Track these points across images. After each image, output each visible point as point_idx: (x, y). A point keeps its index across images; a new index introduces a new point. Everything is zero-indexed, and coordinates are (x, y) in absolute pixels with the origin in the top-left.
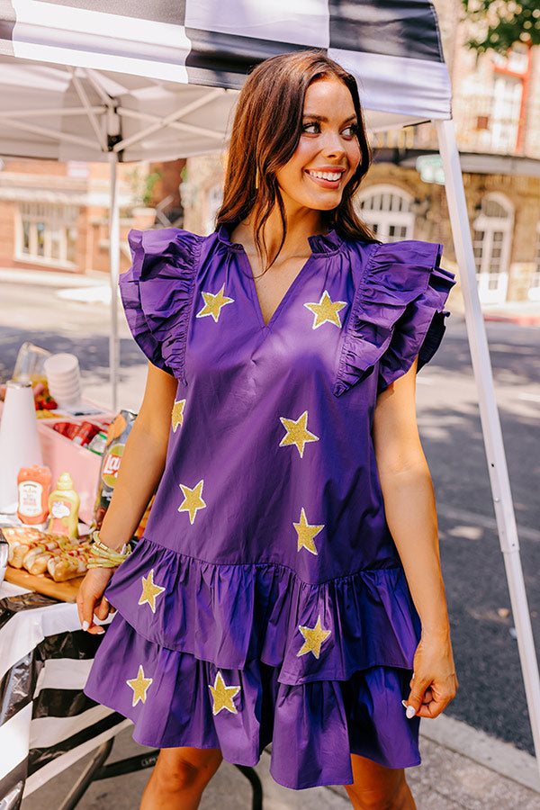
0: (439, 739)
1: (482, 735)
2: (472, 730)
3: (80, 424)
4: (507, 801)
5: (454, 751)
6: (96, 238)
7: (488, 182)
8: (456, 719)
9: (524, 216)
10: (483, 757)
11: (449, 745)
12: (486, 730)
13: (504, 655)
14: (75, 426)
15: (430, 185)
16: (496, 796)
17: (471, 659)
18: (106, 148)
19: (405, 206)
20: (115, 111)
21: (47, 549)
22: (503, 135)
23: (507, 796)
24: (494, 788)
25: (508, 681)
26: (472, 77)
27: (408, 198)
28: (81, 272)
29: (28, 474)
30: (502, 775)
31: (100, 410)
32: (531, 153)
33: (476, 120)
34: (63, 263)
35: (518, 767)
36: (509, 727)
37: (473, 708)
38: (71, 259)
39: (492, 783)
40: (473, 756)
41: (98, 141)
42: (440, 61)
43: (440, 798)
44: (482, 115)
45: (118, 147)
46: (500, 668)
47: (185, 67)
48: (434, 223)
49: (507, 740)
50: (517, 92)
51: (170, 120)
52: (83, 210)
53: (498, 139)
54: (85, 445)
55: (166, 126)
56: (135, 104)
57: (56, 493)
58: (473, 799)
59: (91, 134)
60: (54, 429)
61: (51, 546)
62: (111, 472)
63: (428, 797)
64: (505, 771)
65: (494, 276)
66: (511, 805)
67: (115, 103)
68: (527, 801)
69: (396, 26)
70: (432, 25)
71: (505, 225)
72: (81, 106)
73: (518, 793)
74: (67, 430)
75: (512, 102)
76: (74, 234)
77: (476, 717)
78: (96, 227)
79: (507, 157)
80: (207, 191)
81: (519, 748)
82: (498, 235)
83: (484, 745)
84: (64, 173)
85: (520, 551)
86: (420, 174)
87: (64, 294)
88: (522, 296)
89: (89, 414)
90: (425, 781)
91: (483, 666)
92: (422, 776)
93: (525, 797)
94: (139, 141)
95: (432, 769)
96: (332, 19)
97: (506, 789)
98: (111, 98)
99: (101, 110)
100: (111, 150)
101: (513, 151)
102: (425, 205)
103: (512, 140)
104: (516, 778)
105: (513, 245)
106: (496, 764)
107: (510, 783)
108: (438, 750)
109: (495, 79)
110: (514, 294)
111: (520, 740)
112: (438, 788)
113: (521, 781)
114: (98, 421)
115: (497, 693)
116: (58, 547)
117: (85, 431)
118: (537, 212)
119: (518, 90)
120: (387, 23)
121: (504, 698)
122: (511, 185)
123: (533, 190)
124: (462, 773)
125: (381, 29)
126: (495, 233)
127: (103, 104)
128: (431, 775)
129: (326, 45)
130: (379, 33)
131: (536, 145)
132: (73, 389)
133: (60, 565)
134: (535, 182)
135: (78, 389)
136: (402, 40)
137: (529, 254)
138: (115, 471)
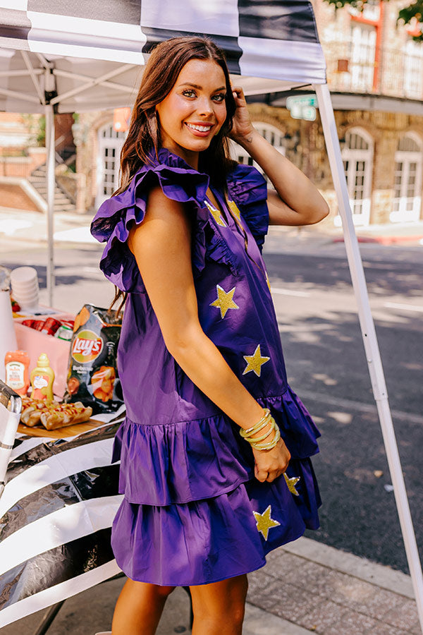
0: (332, 565)
1: (365, 561)
2: (357, 558)
3: (43, 320)
4: (386, 605)
5: (344, 573)
7: (350, 118)
8: (344, 551)
9: (383, 147)
10: (367, 576)
11: (340, 569)
12: (369, 557)
13: (380, 505)
14: (39, 322)
15: (299, 121)
16: (378, 602)
17: (354, 508)
18: (44, 101)
19: (277, 141)
20: (52, 72)
21: (37, 408)
22: (361, 76)
23: (387, 602)
24: (377, 596)
25: (384, 523)
26: (332, 26)
27: (279, 133)
29: (13, 357)
30: (382, 588)
32: (386, 92)
33: (337, 64)
35: (394, 582)
36: (386, 555)
37: (357, 543)
39: (375, 594)
40: (359, 576)
41: (38, 97)
42: (317, 42)
43: (335, 605)
44: (341, 58)
45: (53, 101)
46: (378, 514)
47: (141, 53)
48: (303, 156)
49: (385, 563)
50: (372, 38)
51: (100, 80)
53: (357, 80)
54: (52, 334)
55: (97, 84)
57: (37, 369)
58: (361, 604)
59: (33, 91)
60: (23, 324)
61: (40, 406)
62: (80, 351)
63: (326, 605)
64: (385, 585)
65: (358, 202)
66: (390, 607)
67: (51, 65)
68: (402, 605)
69: (285, 19)
70: (310, 17)
71: (367, 156)
72: (27, 69)
73: (395, 599)
74: (34, 324)
75: (368, 47)
77: (360, 549)
79: (364, 95)
80: (97, 130)
81: (395, 569)
82: (360, 165)
83: (367, 568)
85: (388, 399)
86: (290, 111)
88: (384, 219)
89: (46, 314)
90: (322, 595)
91: (363, 513)
92: (320, 591)
93: (400, 602)
94: (73, 96)
95: (327, 586)
96: (241, 16)
97: (385, 597)
98: (48, 61)
99: (40, 71)
100: (48, 104)
101: (371, 91)
102: (295, 139)
103: (370, 81)
104: (392, 589)
105: (374, 173)
106: (377, 580)
107: (389, 593)
108: (331, 573)
109: (352, 28)
110: (376, 218)
111: (395, 563)
112: (333, 599)
113: (397, 591)
115: (376, 531)
116: (45, 407)
117: (49, 325)
118: (394, 143)
119: (373, 36)
120: (278, 17)
121: (381, 535)
122: (370, 119)
123: (391, 125)
124: (351, 588)
125: (274, 21)
126: (358, 163)
127: (42, 66)
128: (327, 590)
129: (236, 34)
130: (273, 24)
131: (390, 84)
132: (33, 295)
133: (50, 417)
134: (391, 117)
135: (37, 295)
136: (289, 29)
137: (389, 181)
138: (82, 351)
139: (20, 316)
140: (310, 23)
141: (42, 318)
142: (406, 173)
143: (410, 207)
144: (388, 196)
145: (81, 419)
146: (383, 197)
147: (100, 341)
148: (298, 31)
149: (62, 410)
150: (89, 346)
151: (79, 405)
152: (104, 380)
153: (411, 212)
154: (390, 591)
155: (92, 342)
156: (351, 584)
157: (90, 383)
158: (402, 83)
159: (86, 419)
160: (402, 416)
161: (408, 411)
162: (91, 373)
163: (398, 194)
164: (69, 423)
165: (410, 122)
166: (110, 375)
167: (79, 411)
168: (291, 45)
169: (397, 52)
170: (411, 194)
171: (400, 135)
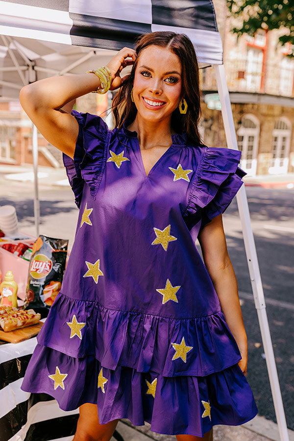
3: (17, 244)
6: (26, 145)
7: (245, 108)
9: (266, 126)
13: (258, 369)
14: (14, 246)
15: (213, 111)
20: (33, 69)
22: (253, 82)
25: (261, 382)
26: (235, 49)
28: (18, 165)
30: (258, 434)
31: (29, 237)
32: (268, 91)
33: (238, 74)
34: (8, 160)
35: (267, 429)
36: (262, 408)
38: (13, 157)
39: (253, 438)
42: (216, 31)
44: (241, 71)
46: (257, 375)
47: (69, 35)
48: (215, 132)
49: (261, 415)
50: (260, 58)
51: (64, 72)
52: (19, 129)
53: (250, 84)
54: (21, 256)
56: (44, 64)
57: (4, 282)
59: (20, 82)
60: (3, 247)
61: (2, 312)
62: (35, 270)
64: (260, 432)
65: (249, 161)
67: (33, 64)
69: (190, 11)
70: (210, 10)
71: (255, 132)
72: (14, 66)
74: (10, 248)
75: (257, 63)
76: (14, 144)
78: (26, 139)
79: (255, 94)
81: (267, 419)
82: (251, 138)
84: (8, 109)
85: (266, 308)
86: (207, 104)
87: (9, 177)
88: (265, 172)
89: (22, 239)
95: (219, 432)
96: (153, 7)
98: (30, 60)
99: (25, 68)
101: (259, 91)
102: (210, 122)
103: (258, 84)
104: (266, 435)
105: (259, 144)
107: (263, 438)
109: (248, 50)
110: (260, 171)
111: (268, 414)
113: (269, 437)
114: (28, 243)
115: (255, 389)
116: (6, 313)
117: (20, 248)
118: (272, 124)
119: (261, 56)
120: (185, 9)
121: (259, 392)
122: (258, 109)
123: (270, 112)
124: (236, 433)
125: (181, 13)
126: (249, 137)
127: (26, 64)
128: (219, 435)
129: (150, 22)
130: (180, 15)
131: (271, 87)
132: (13, 225)
133: (7, 322)
134: (271, 107)
135: (16, 225)
136: (193, 19)
137: (269, 148)
138: (37, 270)
139: (3, 240)
140: (210, 15)
141: (16, 243)
142: (279, 143)
143: (281, 164)
144: (268, 158)
145: (32, 322)
146: (265, 158)
147: (51, 263)
148: (202, 21)
149: (17, 315)
150: (42, 266)
151: (31, 312)
152: (53, 291)
153: (282, 167)
154: (264, 436)
155: (44, 264)
156: (236, 431)
157: (42, 294)
158: (278, 86)
159: (36, 322)
160: (274, 302)
161: (279, 299)
162: (44, 287)
163: (274, 157)
164: (22, 326)
165: (283, 111)
166: (57, 288)
167: (30, 317)
168: (195, 32)
169: (275, 66)
170: (282, 156)
171: (277, 119)
